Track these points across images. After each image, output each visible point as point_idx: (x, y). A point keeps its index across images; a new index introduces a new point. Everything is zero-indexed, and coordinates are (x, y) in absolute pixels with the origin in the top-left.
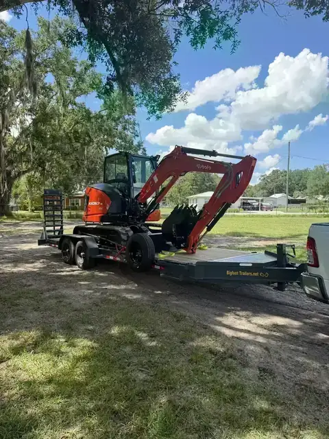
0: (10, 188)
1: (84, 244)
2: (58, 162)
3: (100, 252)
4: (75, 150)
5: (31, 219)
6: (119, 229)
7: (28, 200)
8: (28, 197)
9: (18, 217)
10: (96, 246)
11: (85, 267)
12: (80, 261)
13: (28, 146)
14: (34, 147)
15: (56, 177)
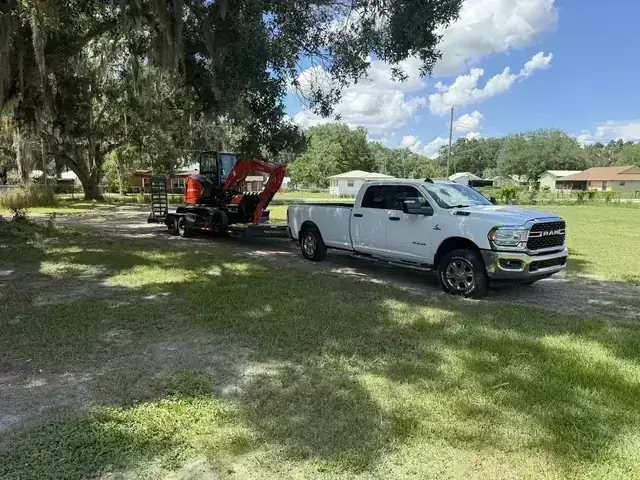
0: (99, 166)
1: (185, 219)
2: (157, 135)
3: (196, 225)
4: (177, 118)
5: (125, 202)
6: (208, 208)
7: (119, 180)
8: (119, 175)
9: (109, 201)
10: (193, 221)
11: (185, 235)
12: (182, 232)
13: (122, 116)
14: (129, 118)
15: (155, 154)
